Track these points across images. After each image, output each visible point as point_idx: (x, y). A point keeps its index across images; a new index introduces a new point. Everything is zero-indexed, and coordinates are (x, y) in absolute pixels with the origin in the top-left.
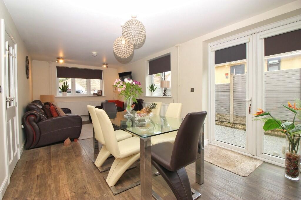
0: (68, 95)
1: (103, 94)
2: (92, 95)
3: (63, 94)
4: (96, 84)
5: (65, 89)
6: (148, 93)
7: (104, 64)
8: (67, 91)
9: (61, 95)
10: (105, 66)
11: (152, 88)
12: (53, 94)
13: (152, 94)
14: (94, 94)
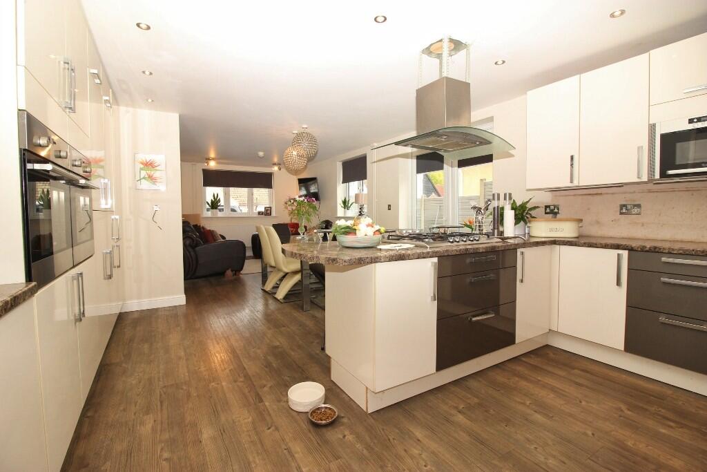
0: (220, 214)
1: (273, 214)
2: (256, 215)
3: (212, 213)
4: (262, 197)
5: (214, 205)
6: (340, 211)
7: (275, 164)
8: (219, 208)
9: (209, 214)
10: (276, 168)
11: (345, 204)
12: (198, 213)
13: (345, 212)
14: (259, 213)
